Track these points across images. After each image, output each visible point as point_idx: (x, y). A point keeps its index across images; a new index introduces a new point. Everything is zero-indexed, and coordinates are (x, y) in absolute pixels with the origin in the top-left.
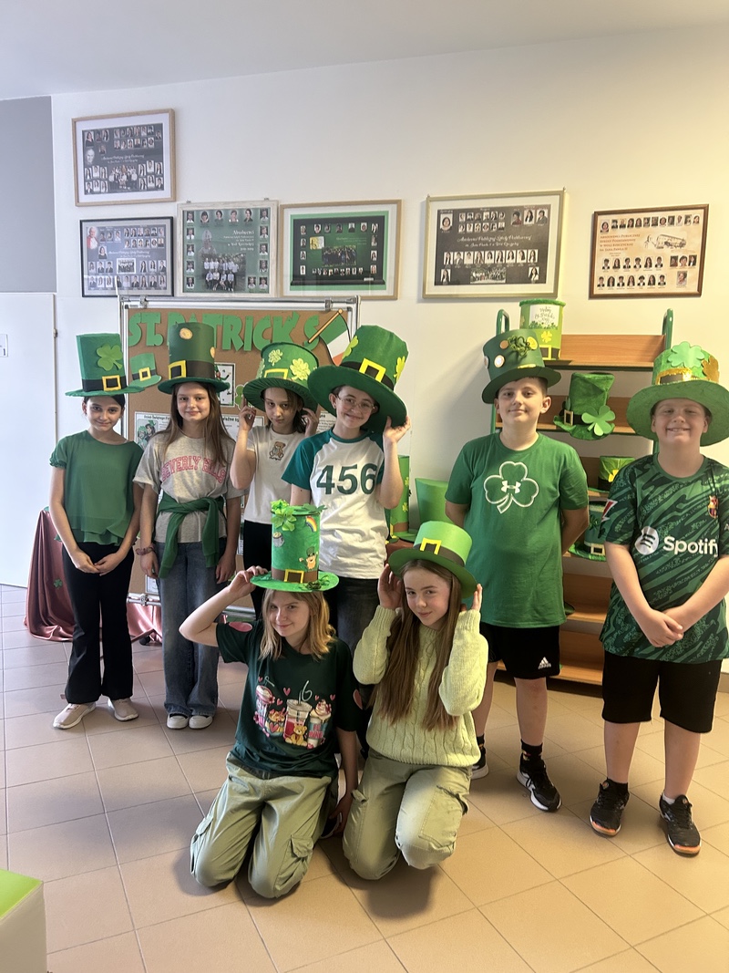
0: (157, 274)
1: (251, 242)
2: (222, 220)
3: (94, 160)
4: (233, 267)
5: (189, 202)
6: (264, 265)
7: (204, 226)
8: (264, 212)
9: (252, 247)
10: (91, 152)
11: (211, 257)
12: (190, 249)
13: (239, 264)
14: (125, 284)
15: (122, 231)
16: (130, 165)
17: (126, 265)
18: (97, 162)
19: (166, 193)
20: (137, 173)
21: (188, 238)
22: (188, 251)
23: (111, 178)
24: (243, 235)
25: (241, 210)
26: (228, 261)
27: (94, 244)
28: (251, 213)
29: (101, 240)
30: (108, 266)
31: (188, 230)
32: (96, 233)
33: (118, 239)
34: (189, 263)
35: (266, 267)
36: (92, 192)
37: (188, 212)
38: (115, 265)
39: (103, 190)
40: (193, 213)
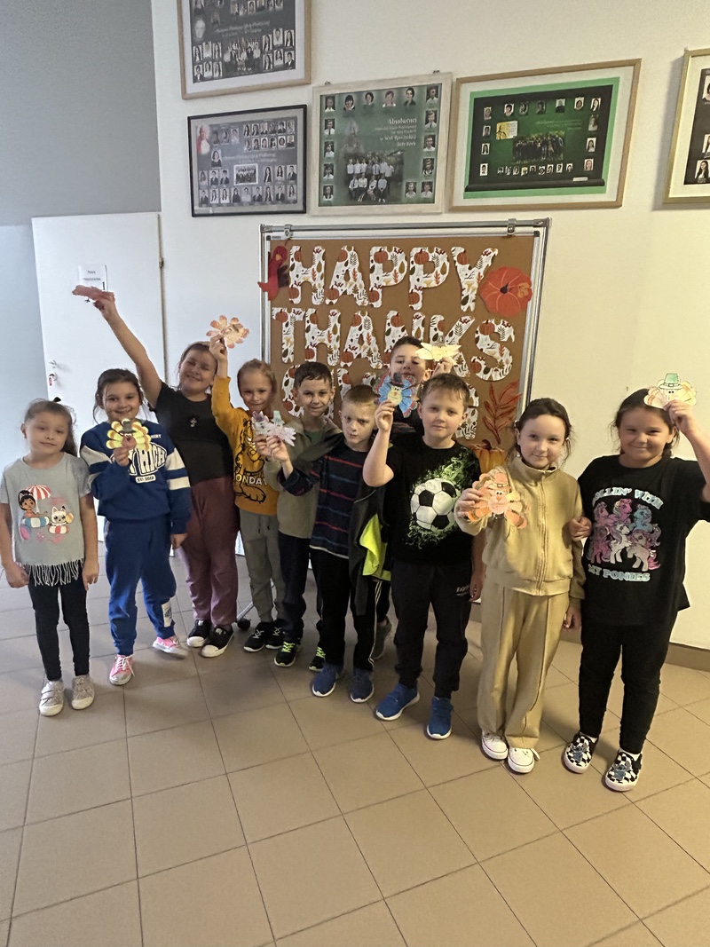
0: (286, 183)
1: (413, 134)
2: (373, 105)
3: (206, 34)
4: (386, 169)
5: (328, 84)
6: (430, 165)
7: (348, 115)
8: (433, 91)
9: (412, 141)
10: (200, 24)
11: (357, 158)
12: (329, 148)
13: (395, 165)
14: (246, 198)
15: (241, 129)
16: (250, 38)
17: (245, 173)
18: (209, 37)
19: (297, 74)
20: (260, 47)
21: (326, 132)
22: (326, 151)
23: (227, 58)
24: (403, 124)
25: (400, 89)
26: (380, 161)
27: (205, 148)
28: (413, 93)
29: (214, 142)
30: (223, 176)
31: (326, 121)
32: (207, 134)
33: (235, 140)
34: (327, 167)
35: (432, 168)
36: (203, 79)
37: (327, 97)
38: (232, 175)
39: (216, 75)
40: (333, 97)
